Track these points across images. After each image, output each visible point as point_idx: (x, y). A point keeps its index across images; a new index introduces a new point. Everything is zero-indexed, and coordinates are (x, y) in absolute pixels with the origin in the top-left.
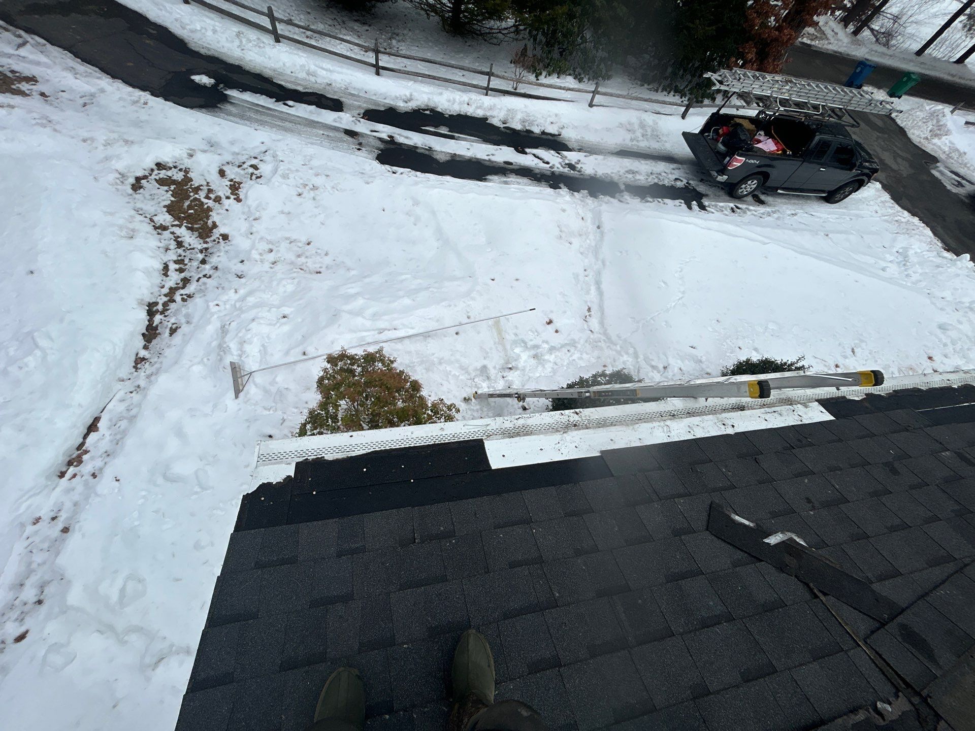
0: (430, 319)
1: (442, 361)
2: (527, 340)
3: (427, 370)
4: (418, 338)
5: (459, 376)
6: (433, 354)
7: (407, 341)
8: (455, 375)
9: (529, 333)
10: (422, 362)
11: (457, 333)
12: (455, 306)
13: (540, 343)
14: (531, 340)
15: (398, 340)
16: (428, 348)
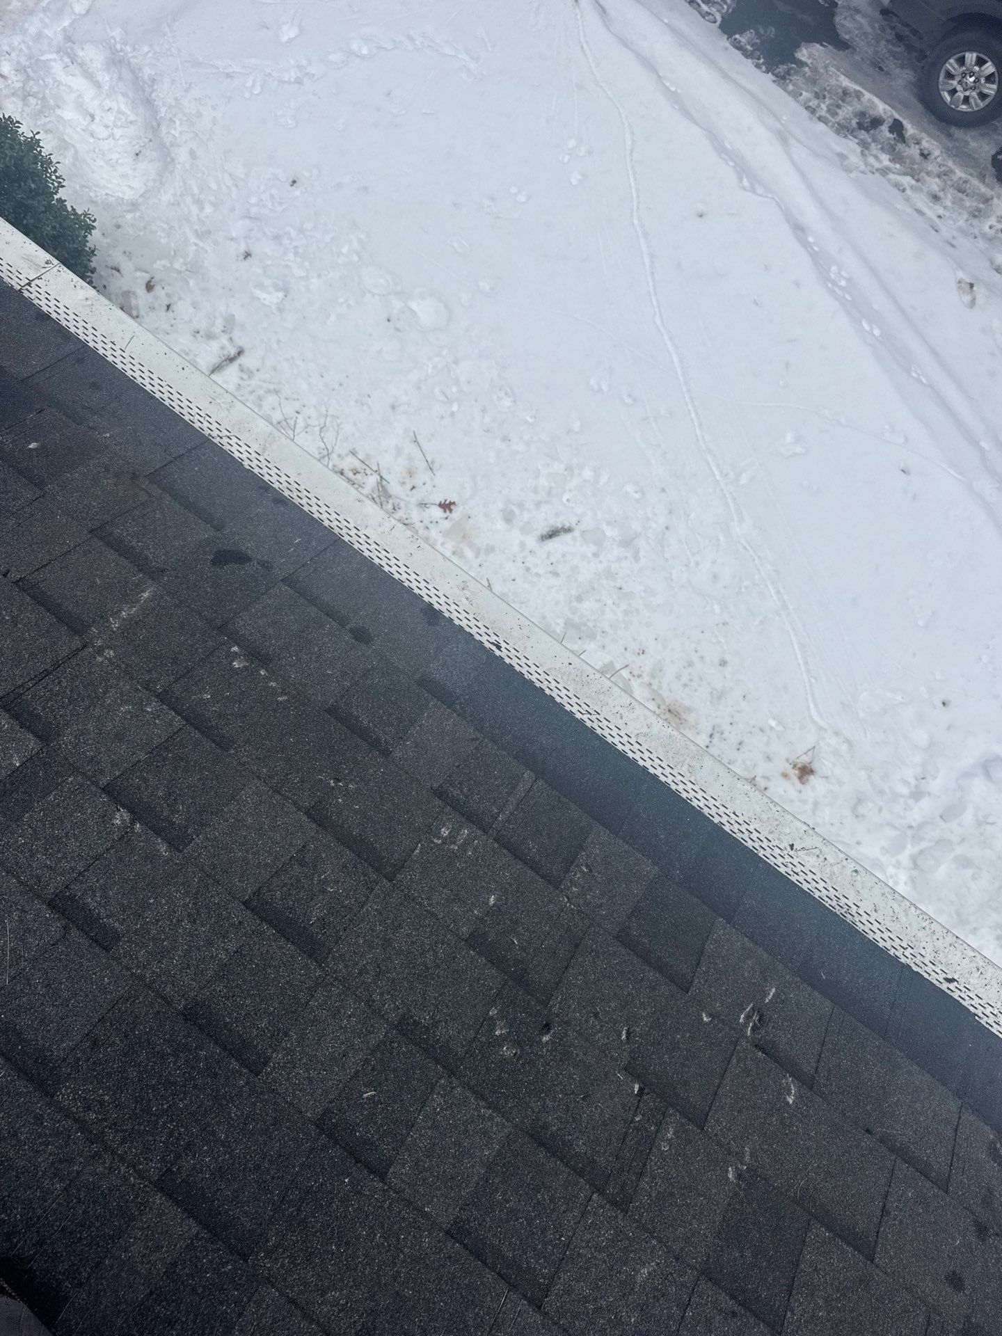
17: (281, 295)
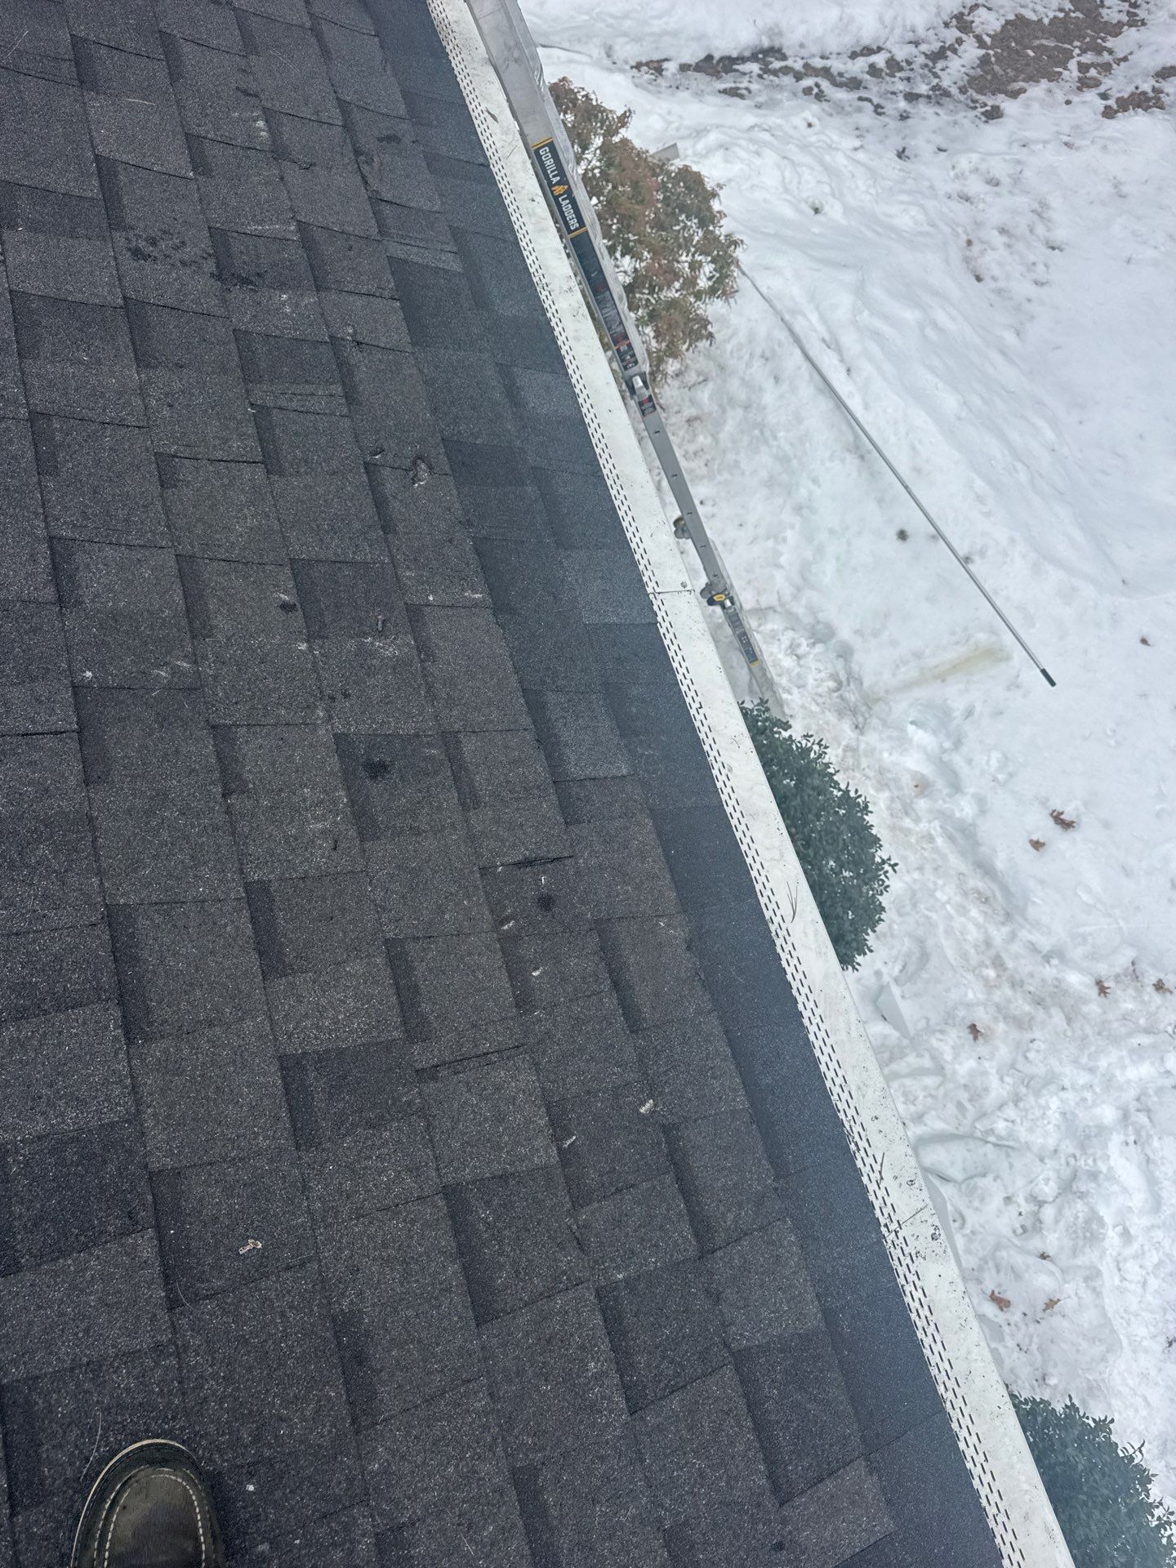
0: (913, 448)
1: (805, 512)
2: (964, 749)
3: (771, 483)
4: (844, 427)
5: (778, 566)
6: (815, 481)
7: (825, 404)
8: (779, 554)
9: (995, 757)
10: (784, 460)
11: (902, 535)
12: (988, 514)
13: (971, 790)
14: (969, 761)
15: (821, 384)
16: (828, 464)
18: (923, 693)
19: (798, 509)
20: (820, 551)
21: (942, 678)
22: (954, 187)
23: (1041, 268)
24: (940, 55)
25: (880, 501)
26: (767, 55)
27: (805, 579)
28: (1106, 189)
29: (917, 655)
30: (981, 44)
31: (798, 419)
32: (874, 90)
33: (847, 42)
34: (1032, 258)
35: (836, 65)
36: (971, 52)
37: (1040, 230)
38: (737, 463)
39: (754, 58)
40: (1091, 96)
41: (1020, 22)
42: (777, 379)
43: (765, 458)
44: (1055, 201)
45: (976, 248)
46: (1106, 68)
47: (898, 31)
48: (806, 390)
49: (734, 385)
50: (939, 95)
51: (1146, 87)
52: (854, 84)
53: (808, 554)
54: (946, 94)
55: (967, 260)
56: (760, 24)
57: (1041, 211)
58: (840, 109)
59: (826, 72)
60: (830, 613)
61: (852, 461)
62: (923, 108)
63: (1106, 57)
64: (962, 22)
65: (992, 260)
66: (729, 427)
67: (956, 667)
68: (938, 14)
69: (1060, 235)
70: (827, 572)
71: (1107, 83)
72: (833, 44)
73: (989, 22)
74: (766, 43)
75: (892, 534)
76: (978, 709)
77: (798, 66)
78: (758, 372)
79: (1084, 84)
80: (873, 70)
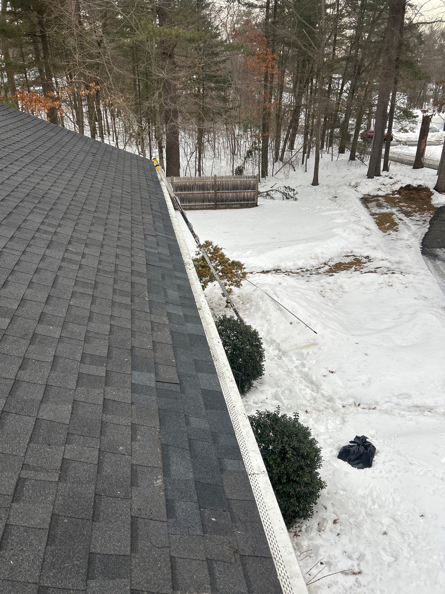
13: (308, 367)
16: (273, 312)
17: (393, 559)
18: (296, 351)
19: (267, 321)
20: (272, 327)
21: (302, 348)
22: (320, 285)
23: (340, 295)
24: (320, 268)
25: (285, 318)
26: (277, 271)
27: (269, 332)
28: (360, 284)
29: (296, 345)
30: (329, 266)
31: (267, 305)
32: (302, 274)
33: (297, 267)
34: (338, 294)
35: (293, 271)
36: (327, 268)
37: (341, 290)
38: (254, 315)
39: (274, 271)
40: (358, 272)
41: (340, 263)
42: (263, 300)
43: (260, 313)
44: (345, 286)
45: (323, 293)
46: (362, 268)
47: (308, 265)
48: (269, 301)
49: (254, 303)
50: (318, 273)
51: (373, 270)
52: (298, 273)
53: (269, 328)
54: (320, 273)
55: (321, 294)
56: (275, 265)
57: (341, 287)
58: (293, 276)
59: (291, 272)
60: (274, 338)
61: (279, 312)
62: (313, 275)
63: (362, 267)
64: (325, 264)
65: (328, 294)
66: (253, 309)
67: (305, 347)
68: (319, 262)
69: (346, 290)
70: (274, 331)
71: (362, 270)
72: (292, 268)
73: (332, 263)
74: (276, 268)
75: (289, 323)
76: (310, 353)
77: (284, 271)
78: (259, 299)
79: (356, 270)
80: (302, 271)
